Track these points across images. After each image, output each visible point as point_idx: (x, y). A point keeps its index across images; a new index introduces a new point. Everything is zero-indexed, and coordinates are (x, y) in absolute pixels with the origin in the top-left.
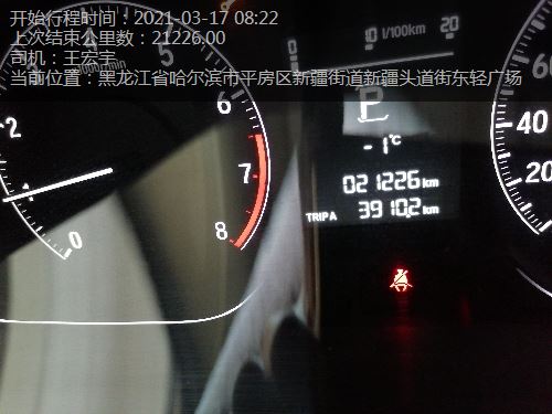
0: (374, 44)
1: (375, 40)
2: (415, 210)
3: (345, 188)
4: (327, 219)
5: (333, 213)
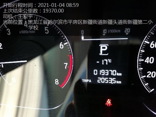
0: (105, 34)
1: (106, 33)
3: (94, 73)
4: (88, 82)
5: (90, 80)
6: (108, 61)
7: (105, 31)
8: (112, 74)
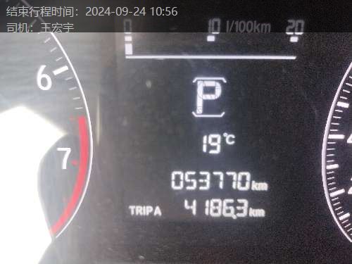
0: (216, 36)
3: (173, 183)
4: (151, 214)
5: (158, 208)
6: (223, 139)
7: (216, 23)
8: (236, 185)
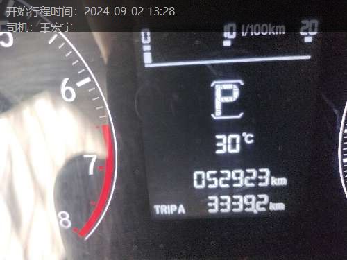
0: (232, 40)
2: (262, 206)
3: (195, 183)
4: (176, 212)
5: (181, 206)
6: (242, 139)
